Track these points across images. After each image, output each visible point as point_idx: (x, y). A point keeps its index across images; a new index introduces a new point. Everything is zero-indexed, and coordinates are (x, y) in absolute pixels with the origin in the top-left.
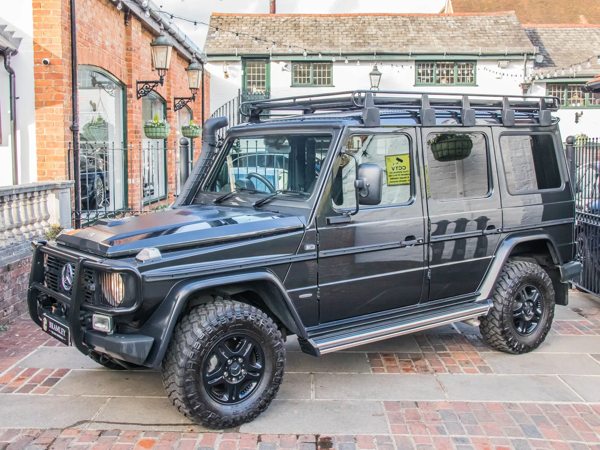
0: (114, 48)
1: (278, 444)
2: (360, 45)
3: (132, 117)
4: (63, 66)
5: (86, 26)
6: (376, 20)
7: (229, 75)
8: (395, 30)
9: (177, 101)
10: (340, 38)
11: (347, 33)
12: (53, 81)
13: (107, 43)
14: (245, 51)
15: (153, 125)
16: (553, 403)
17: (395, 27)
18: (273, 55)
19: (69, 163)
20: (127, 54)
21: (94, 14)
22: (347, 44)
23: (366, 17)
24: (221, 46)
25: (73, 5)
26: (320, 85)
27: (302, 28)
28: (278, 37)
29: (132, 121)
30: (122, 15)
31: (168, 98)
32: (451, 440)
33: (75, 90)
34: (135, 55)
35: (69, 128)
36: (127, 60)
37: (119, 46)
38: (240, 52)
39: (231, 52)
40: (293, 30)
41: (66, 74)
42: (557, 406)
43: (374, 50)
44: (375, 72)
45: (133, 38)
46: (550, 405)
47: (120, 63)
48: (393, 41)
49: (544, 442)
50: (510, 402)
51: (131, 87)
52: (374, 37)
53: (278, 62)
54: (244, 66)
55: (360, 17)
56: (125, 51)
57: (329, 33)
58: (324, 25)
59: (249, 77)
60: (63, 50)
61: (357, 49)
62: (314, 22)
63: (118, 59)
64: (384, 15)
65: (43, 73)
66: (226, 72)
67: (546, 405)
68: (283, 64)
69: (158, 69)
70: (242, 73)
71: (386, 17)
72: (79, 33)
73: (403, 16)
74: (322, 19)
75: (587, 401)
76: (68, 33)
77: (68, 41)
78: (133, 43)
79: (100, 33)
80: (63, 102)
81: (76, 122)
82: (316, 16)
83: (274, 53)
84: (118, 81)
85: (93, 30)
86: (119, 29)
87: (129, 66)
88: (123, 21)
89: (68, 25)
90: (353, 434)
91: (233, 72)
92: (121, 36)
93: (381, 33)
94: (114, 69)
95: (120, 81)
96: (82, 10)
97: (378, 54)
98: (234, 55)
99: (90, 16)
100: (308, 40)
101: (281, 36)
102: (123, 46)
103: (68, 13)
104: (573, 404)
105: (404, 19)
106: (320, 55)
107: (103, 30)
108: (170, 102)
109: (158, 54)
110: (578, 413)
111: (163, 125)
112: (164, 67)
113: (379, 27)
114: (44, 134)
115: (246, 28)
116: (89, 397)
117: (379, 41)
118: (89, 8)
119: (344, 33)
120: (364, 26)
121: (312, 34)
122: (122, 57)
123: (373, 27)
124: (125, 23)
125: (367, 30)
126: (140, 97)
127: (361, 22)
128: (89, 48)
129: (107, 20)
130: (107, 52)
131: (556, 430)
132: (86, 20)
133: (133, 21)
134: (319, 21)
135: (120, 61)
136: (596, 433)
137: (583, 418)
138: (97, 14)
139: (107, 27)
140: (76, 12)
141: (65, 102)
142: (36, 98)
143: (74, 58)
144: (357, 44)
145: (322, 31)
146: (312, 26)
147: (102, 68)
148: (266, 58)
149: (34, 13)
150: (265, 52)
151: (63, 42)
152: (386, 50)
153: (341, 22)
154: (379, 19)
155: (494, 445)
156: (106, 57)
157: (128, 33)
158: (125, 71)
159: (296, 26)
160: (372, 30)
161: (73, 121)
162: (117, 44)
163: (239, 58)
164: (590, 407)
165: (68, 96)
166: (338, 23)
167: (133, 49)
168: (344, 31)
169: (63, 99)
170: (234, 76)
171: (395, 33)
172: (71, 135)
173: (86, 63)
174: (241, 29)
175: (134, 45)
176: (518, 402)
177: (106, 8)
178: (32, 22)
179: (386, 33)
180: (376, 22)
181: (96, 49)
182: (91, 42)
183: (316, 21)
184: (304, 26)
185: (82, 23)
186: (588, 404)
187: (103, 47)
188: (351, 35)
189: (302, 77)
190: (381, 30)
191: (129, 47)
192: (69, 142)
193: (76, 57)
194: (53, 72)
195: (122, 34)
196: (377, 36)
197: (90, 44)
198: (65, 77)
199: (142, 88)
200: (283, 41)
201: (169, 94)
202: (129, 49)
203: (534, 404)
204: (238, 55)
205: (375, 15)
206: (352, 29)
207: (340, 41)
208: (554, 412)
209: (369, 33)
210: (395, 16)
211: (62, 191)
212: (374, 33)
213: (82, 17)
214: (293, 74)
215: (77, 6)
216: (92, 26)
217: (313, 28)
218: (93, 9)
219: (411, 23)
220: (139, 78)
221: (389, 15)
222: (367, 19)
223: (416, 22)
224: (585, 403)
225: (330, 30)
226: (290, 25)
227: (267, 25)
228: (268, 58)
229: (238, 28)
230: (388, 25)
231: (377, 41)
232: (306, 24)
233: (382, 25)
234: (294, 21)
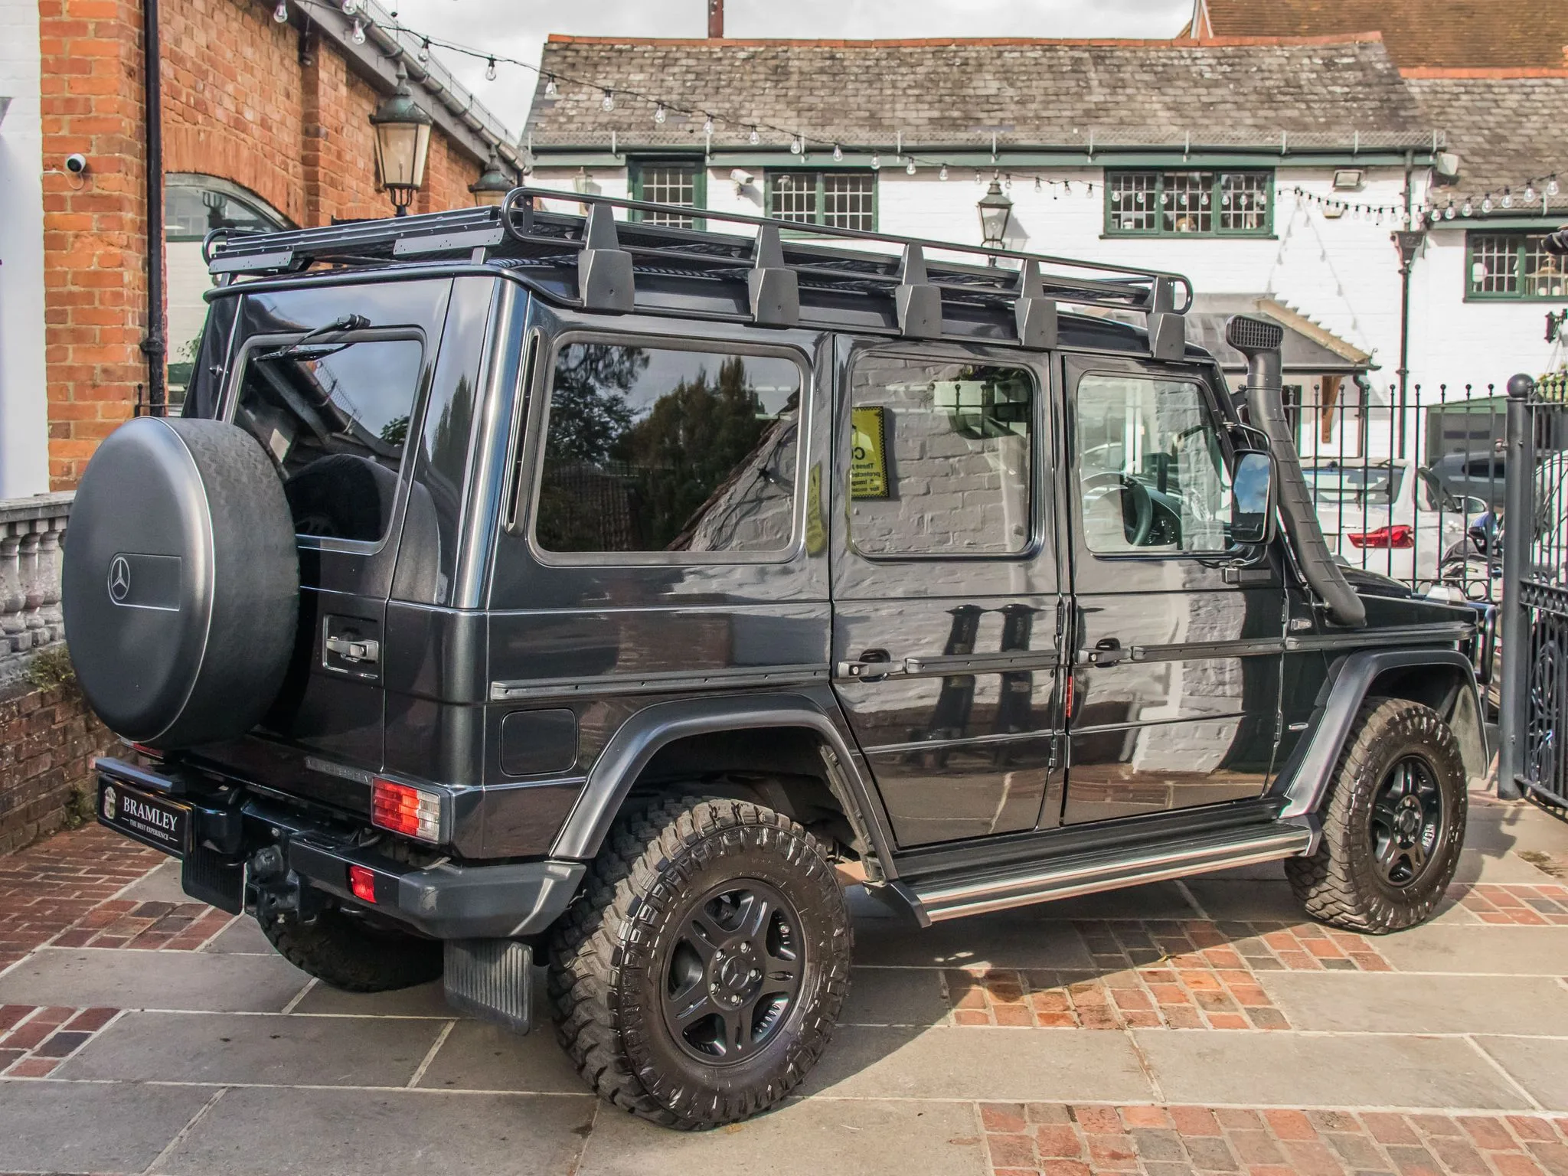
0: (270, 129)
2: (954, 125)
4: (121, 175)
5: (189, 65)
6: (1000, 54)
8: (1049, 83)
10: (899, 106)
11: (916, 92)
12: (96, 216)
13: (249, 115)
14: (635, 139)
16: (1453, 1113)
17: (1048, 76)
18: (715, 151)
20: (305, 146)
21: (213, 34)
22: (918, 122)
23: (970, 48)
24: (573, 126)
25: (151, 8)
27: (795, 77)
28: (729, 101)
30: (292, 38)
33: (154, 242)
34: (329, 149)
35: (137, 347)
36: (305, 161)
37: (283, 123)
38: (623, 143)
39: (599, 143)
40: (769, 84)
41: (132, 196)
42: (1462, 1120)
43: (992, 138)
44: (995, 200)
45: (322, 101)
46: (1444, 1119)
47: (286, 170)
48: (1045, 114)
50: (1331, 1108)
52: (989, 102)
53: (727, 169)
54: (635, 180)
55: (953, 47)
56: (300, 138)
57: (869, 92)
58: (855, 70)
61: (944, 135)
62: (828, 63)
63: (279, 158)
64: (1020, 42)
65: (67, 194)
67: (1431, 1119)
68: (740, 176)
69: (392, 187)
71: (1025, 48)
72: (171, 86)
73: (1073, 45)
74: (850, 54)
75: (1547, 1109)
76: (136, 86)
77: (137, 106)
78: (322, 115)
79: (230, 88)
80: (120, 275)
81: (159, 329)
82: (833, 44)
83: (717, 144)
84: (277, 217)
85: (211, 79)
86: (284, 76)
87: (311, 177)
88: (296, 54)
89: (136, 63)
92: (288, 96)
93: (1010, 92)
94: (269, 185)
95: (286, 219)
96: (179, 22)
97: (1002, 150)
98: (607, 150)
99: (201, 39)
100: (810, 110)
101: (737, 99)
102: (294, 123)
103: (137, 30)
104: (1507, 1117)
105: (1077, 54)
106: (837, 152)
107: (239, 79)
109: (391, 144)
110: (1521, 1142)
112: (406, 180)
113: (1006, 75)
115: (640, 77)
116: (167, 1087)
117: (1007, 114)
118: (199, 16)
119: (910, 92)
120: (964, 72)
121: (822, 93)
122: (291, 153)
123: (989, 77)
124: (302, 60)
125: (975, 84)
127: (958, 61)
128: (198, 127)
129: (248, 52)
130: (249, 140)
132: (188, 49)
133: (323, 55)
134: (842, 60)
135: (287, 165)
137: (1533, 1156)
138: (220, 34)
139: (249, 69)
140: (160, 27)
141: (128, 276)
142: (48, 262)
143: (153, 154)
144: (945, 122)
145: (850, 86)
146: (822, 71)
147: (233, 182)
148: (691, 161)
149: (44, 29)
150: (692, 143)
152: (1024, 138)
153: (903, 63)
154: (1006, 54)
156: (245, 153)
157: (310, 86)
158: (299, 192)
159: (780, 73)
160: (988, 85)
161: (150, 327)
162: (277, 117)
163: (622, 161)
164: (1556, 1127)
165: (136, 258)
166: (893, 63)
167: (323, 130)
168: (910, 87)
169: (121, 265)
171: (1050, 91)
172: (143, 365)
173: (189, 166)
174: (626, 80)
175: (325, 121)
176: (1352, 1110)
177: (247, 17)
178: (38, 56)
179: (1025, 91)
180: (999, 62)
181: (219, 132)
182: (205, 113)
183: (832, 58)
184: (801, 73)
185: (177, 59)
186: (1549, 1116)
187: (239, 124)
188: (928, 98)
189: (794, 213)
190: (1012, 85)
191: (310, 127)
192: (136, 383)
193: (159, 151)
194: (96, 191)
195: (290, 88)
196: (1001, 100)
197: (200, 118)
198: (127, 204)
200: (743, 112)
202: (312, 130)
203: (1400, 1117)
204: (619, 150)
205: (996, 42)
206: (932, 80)
207: (899, 114)
208: (1455, 1138)
209: (980, 92)
210: (1050, 46)
212: (993, 91)
213: (178, 42)
214: (770, 202)
215: (163, 12)
216: (205, 67)
217: (824, 78)
218: (209, 21)
219: (1095, 64)
220: (339, 212)
221: (1034, 43)
222: (974, 55)
223: (1107, 62)
224: (1541, 1114)
225: (870, 83)
226: (761, 69)
227: (699, 69)
228: (703, 159)
229: (618, 76)
230: (1032, 69)
231: (1000, 114)
232: (806, 66)
233: (1016, 69)
234: (774, 58)
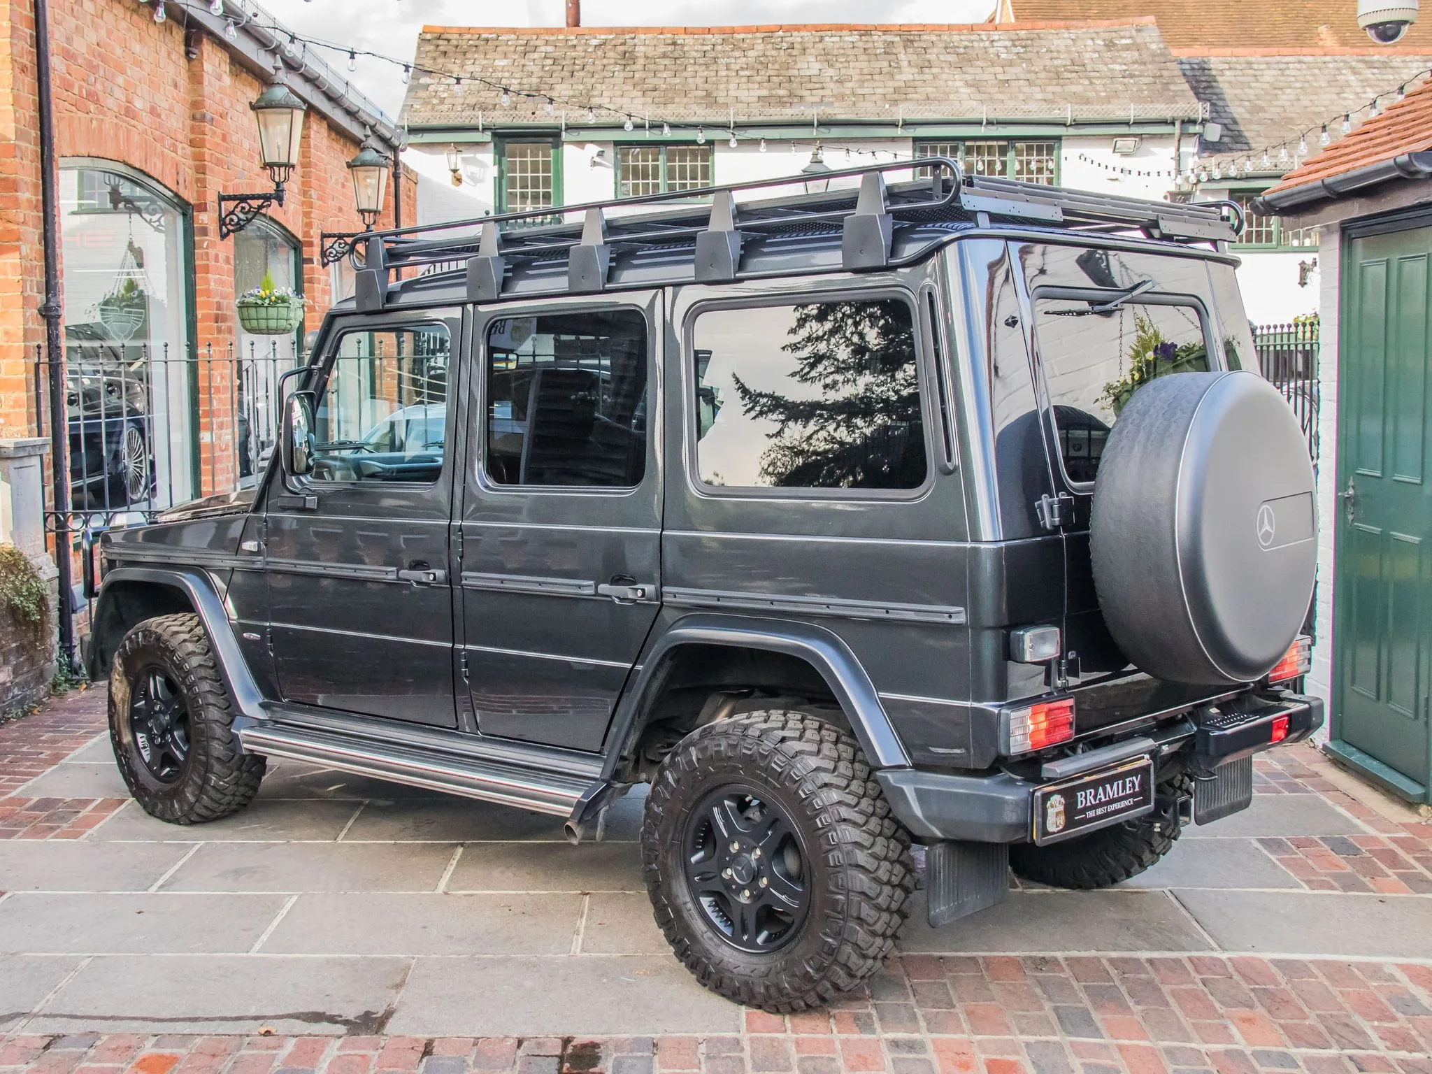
0: (159, 116)
1: (470, 1061)
2: (781, 102)
3: (207, 281)
4: (18, 160)
5: (80, 61)
6: (821, 41)
7: (464, 178)
8: (865, 64)
9: (328, 242)
10: (732, 86)
11: (748, 73)
12: (2, 195)
13: (138, 104)
14: (500, 119)
15: (260, 302)
16: (1144, 955)
17: (865, 57)
18: (569, 128)
19: (38, 395)
20: (193, 129)
21: (103, 33)
22: (749, 100)
23: (795, 34)
24: (444, 107)
25: (41, 12)
27: (641, 61)
28: (583, 83)
29: (208, 293)
30: (179, 34)
31: (306, 234)
32: (883, 1046)
33: (50, 219)
34: (214, 133)
35: (36, 311)
36: (192, 143)
37: (171, 110)
38: (488, 122)
39: (467, 122)
40: (618, 68)
41: (28, 179)
42: (1151, 961)
43: (812, 114)
44: (817, 168)
45: (207, 89)
46: (1137, 961)
47: (176, 152)
48: (860, 91)
49: (1105, 1047)
50: (1042, 954)
51: (205, 210)
52: (815, 82)
53: (581, 144)
54: (500, 153)
55: (781, 33)
56: (189, 123)
57: (705, 74)
58: (694, 54)
59: (512, 182)
60: (17, 121)
61: (772, 111)
62: (670, 48)
63: (168, 141)
64: (840, 28)
66: (455, 171)
67: (1125, 961)
68: (593, 150)
69: (271, 166)
70: (494, 171)
71: (844, 33)
72: (63, 79)
73: (886, 30)
74: (689, 40)
75: (1224, 949)
76: (29, 81)
77: (30, 98)
78: (207, 102)
79: (120, 80)
80: (18, 248)
81: (55, 295)
82: (674, 31)
83: (572, 122)
84: (169, 194)
85: (101, 73)
86: (171, 68)
87: (199, 158)
88: (182, 49)
89: (29, 60)
90: (653, 1035)
91: (472, 169)
92: (176, 86)
93: (831, 72)
94: (159, 165)
95: (176, 195)
96: (71, 22)
97: (822, 124)
98: (475, 129)
99: (92, 36)
100: (655, 90)
101: (590, 81)
102: (182, 110)
103: (28, 31)
104: (1190, 958)
105: (889, 38)
107: (129, 72)
108: (311, 244)
109: (270, 129)
110: (1198, 978)
111: (284, 301)
112: (284, 160)
113: (828, 58)
115: (504, 62)
116: (39, 957)
117: (827, 92)
118: (89, 17)
119: (741, 73)
120: (790, 55)
121: (664, 75)
122: (180, 137)
123: (812, 59)
124: (188, 53)
125: (799, 66)
126: (228, 234)
127: (785, 46)
128: (89, 116)
129: (137, 48)
130: (140, 126)
131: (1138, 1018)
132: (79, 46)
133: (207, 47)
134: (683, 45)
135: (174, 146)
136: (1228, 1022)
137: (1206, 990)
138: (109, 33)
139: (138, 64)
140: (49, 28)
141: (25, 249)
143: (46, 141)
144: (773, 100)
145: (690, 68)
146: (664, 56)
147: (126, 164)
148: (550, 136)
150: (550, 122)
151: (16, 102)
152: (841, 114)
153: (735, 47)
154: (827, 39)
155: (983, 1057)
156: (136, 138)
157: (196, 78)
158: (188, 172)
159: (627, 57)
160: (810, 65)
161: (47, 294)
162: (165, 105)
163: (487, 137)
164: (1229, 965)
165: (33, 233)
166: (728, 48)
167: (208, 116)
168: (742, 69)
169: (19, 239)
170: (476, 180)
171: (866, 71)
172: (42, 328)
173: (84, 152)
174: (493, 66)
175: (210, 108)
176: (1059, 955)
177: (135, 17)
179: (843, 71)
180: (820, 46)
181: (109, 120)
182: (97, 102)
183: (674, 44)
184: (647, 57)
185: (68, 55)
186: (1224, 956)
187: (129, 112)
188: (758, 79)
189: (641, 182)
190: (830, 66)
191: (197, 114)
192: (36, 344)
193: (50, 139)
194: (2, 173)
195: (178, 80)
196: (822, 79)
197: (92, 107)
198: (23, 186)
199: (232, 213)
200: (595, 93)
201: (309, 225)
202: (198, 116)
203: (1099, 959)
204: (485, 129)
205: (817, 28)
206: (761, 63)
207: (732, 93)
208: (1143, 976)
209: (802, 73)
210: (866, 31)
211: (17, 464)
212: (815, 72)
213: (69, 40)
214: (619, 172)
215: (50, 15)
216: (96, 62)
217: (667, 62)
218: (100, 21)
219: (905, 47)
220: (225, 188)
221: (852, 29)
222: (799, 40)
223: (916, 44)
224: (1218, 954)
225: (707, 65)
226: (611, 54)
227: (556, 55)
228: (558, 135)
229: (485, 62)
230: (849, 52)
231: (821, 92)
232: (651, 52)
233: (835, 52)
234: (622, 44)
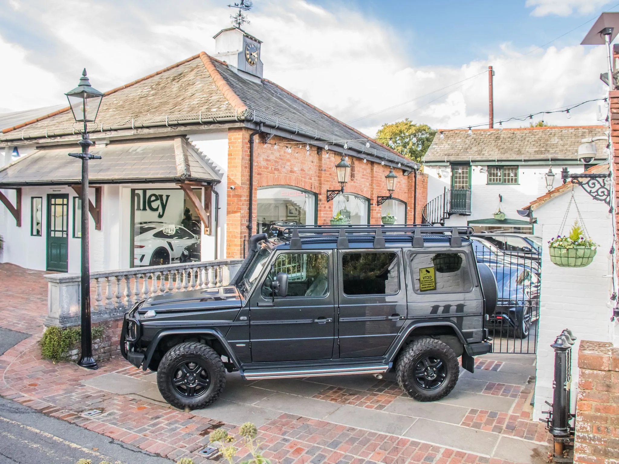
0: (304, 171)
2: (542, 153)
3: (321, 214)
4: (241, 190)
6: (561, 131)
7: (442, 176)
8: (573, 139)
9: (380, 199)
10: (528, 147)
11: (534, 143)
12: (236, 199)
13: (296, 169)
14: (453, 158)
17: (574, 137)
18: (472, 161)
19: (244, 249)
20: (319, 173)
22: (531, 152)
23: (553, 129)
24: (437, 155)
26: (509, 183)
27: (501, 139)
28: (481, 147)
29: (320, 217)
30: (315, 149)
31: (372, 197)
33: (251, 203)
34: (325, 174)
35: (245, 227)
36: (319, 177)
37: (310, 169)
38: (448, 160)
39: (442, 160)
40: (494, 142)
41: (245, 194)
43: (550, 156)
44: (551, 174)
45: (324, 162)
47: (311, 179)
48: (569, 149)
49: (331, 451)
51: (321, 195)
52: (555, 146)
53: (477, 166)
54: (453, 169)
55: (548, 129)
56: (318, 171)
57: (521, 143)
58: (519, 137)
59: (456, 178)
60: (242, 180)
61: (537, 156)
62: (512, 135)
63: (308, 177)
64: (568, 127)
65: (231, 194)
66: (439, 174)
68: (480, 167)
69: (340, 182)
70: (451, 174)
71: (570, 129)
73: (584, 128)
74: (518, 132)
76: (248, 170)
77: (247, 174)
78: (324, 165)
79: (288, 164)
80: (240, 212)
81: (251, 223)
82: (514, 129)
83: (473, 159)
85: (281, 163)
86: (311, 158)
87: (320, 180)
88: (316, 153)
89: (248, 166)
90: (237, 425)
91: (445, 173)
92: (313, 162)
93: (561, 142)
94: (303, 184)
95: (312, 192)
97: (552, 160)
98: (444, 162)
99: (277, 154)
100: (503, 149)
101: (483, 146)
102: (314, 169)
105: (584, 130)
107: (292, 161)
108: (373, 200)
109: (340, 173)
112: (343, 181)
113: (561, 138)
114: (230, 230)
115: (460, 140)
117: (558, 149)
119: (532, 143)
120: (550, 137)
121: (507, 144)
122: (313, 176)
123: (556, 138)
124: (318, 153)
125: (551, 140)
126: (329, 201)
127: (549, 133)
128: (275, 174)
129: (296, 155)
130: (296, 174)
131: (352, 447)
133: (325, 152)
134: (516, 134)
137: (381, 444)
139: (297, 159)
141: (242, 212)
142: (227, 209)
143: (251, 184)
144: (539, 152)
145: (516, 142)
146: (509, 137)
147: (289, 185)
148: (466, 164)
149: (229, 159)
150: (467, 159)
151: (242, 176)
152: (560, 156)
153: (533, 134)
154: (563, 131)
156: (294, 178)
157: (320, 160)
158: (316, 184)
159: (498, 138)
160: (555, 140)
161: (249, 222)
162: (308, 168)
163: (448, 164)
164: (399, 439)
165: (246, 208)
166: (530, 135)
167: (324, 169)
168: (533, 141)
169: (240, 209)
170: (445, 176)
171: (573, 142)
172: (247, 231)
173: (271, 184)
174: (455, 142)
175: (324, 167)
176: (359, 429)
178: (227, 165)
179: (566, 142)
180: (560, 133)
181: (283, 174)
182: (278, 171)
183: (513, 134)
184: (503, 138)
185: (268, 160)
186: (401, 437)
187: (292, 172)
188: (537, 145)
189: (495, 178)
190: (562, 140)
194: (236, 193)
195: (313, 160)
196: (557, 145)
198: (243, 196)
199: (330, 195)
200: (484, 150)
201: (373, 194)
202: (320, 169)
204: (447, 162)
205: (561, 128)
206: (539, 139)
207: (527, 150)
209: (552, 143)
210: (577, 128)
211: (233, 266)
212: (556, 142)
213: (268, 157)
214: (489, 175)
216: (278, 160)
217: (509, 139)
218: (280, 150)
219: (589, 133)
220: (330, 188)
221: (572, 127)
222: (554, 131)
223: (593, 132)
225: (522, 140)
226: (493, 137)
227: (476, 138)
228: (469, 163)
229: (453, 140)
230: (569, 135)
231: (556, 149)
232: (505, 136)
233: (565, 136)
234: (498, 134)
